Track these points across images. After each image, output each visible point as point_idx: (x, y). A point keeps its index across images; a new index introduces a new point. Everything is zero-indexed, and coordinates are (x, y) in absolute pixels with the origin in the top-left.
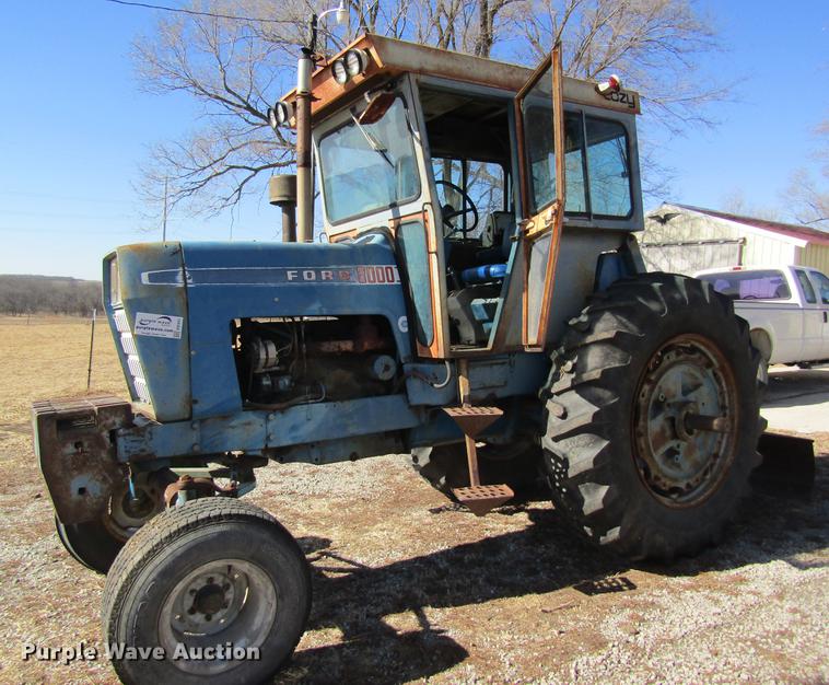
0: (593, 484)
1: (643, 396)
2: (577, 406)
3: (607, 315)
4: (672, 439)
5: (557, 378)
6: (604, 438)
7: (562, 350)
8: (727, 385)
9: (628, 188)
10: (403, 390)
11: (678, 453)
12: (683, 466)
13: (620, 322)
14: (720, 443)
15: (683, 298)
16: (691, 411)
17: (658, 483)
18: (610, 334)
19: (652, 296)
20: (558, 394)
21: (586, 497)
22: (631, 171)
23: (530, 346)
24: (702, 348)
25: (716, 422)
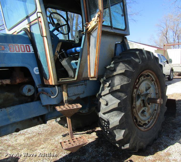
0: (119, 130)
1: (134, 93)
2: (111, 100)
3: (121, 64)
4: (143, 107)
5: (103, 89)
6: (122, 112)
7: (105, 78)
8: (157, 86)
9: (124, 20)
10: (39, 99)
11: (145, 111)
12: (146, 116)
13: (126, 66)
14: (156, 105)
15: (146, 57)
16: (149, 97)
17: (140, 123)
18: (123, 71)
19: (136, 57)
20: (104, 96)
21: (116, 135)
22: (125, 14)
23: (92, 78)
24: (151, 75)
25: (158, 100)
